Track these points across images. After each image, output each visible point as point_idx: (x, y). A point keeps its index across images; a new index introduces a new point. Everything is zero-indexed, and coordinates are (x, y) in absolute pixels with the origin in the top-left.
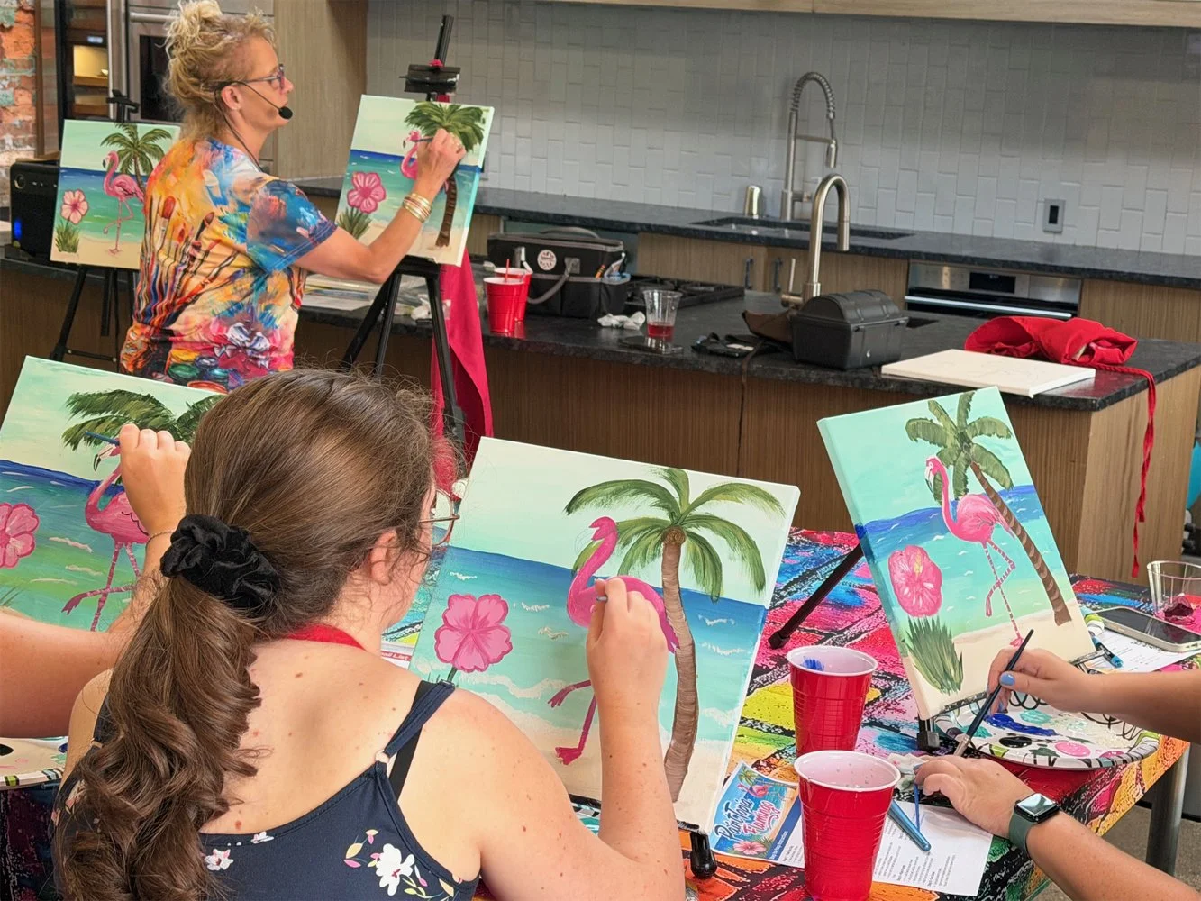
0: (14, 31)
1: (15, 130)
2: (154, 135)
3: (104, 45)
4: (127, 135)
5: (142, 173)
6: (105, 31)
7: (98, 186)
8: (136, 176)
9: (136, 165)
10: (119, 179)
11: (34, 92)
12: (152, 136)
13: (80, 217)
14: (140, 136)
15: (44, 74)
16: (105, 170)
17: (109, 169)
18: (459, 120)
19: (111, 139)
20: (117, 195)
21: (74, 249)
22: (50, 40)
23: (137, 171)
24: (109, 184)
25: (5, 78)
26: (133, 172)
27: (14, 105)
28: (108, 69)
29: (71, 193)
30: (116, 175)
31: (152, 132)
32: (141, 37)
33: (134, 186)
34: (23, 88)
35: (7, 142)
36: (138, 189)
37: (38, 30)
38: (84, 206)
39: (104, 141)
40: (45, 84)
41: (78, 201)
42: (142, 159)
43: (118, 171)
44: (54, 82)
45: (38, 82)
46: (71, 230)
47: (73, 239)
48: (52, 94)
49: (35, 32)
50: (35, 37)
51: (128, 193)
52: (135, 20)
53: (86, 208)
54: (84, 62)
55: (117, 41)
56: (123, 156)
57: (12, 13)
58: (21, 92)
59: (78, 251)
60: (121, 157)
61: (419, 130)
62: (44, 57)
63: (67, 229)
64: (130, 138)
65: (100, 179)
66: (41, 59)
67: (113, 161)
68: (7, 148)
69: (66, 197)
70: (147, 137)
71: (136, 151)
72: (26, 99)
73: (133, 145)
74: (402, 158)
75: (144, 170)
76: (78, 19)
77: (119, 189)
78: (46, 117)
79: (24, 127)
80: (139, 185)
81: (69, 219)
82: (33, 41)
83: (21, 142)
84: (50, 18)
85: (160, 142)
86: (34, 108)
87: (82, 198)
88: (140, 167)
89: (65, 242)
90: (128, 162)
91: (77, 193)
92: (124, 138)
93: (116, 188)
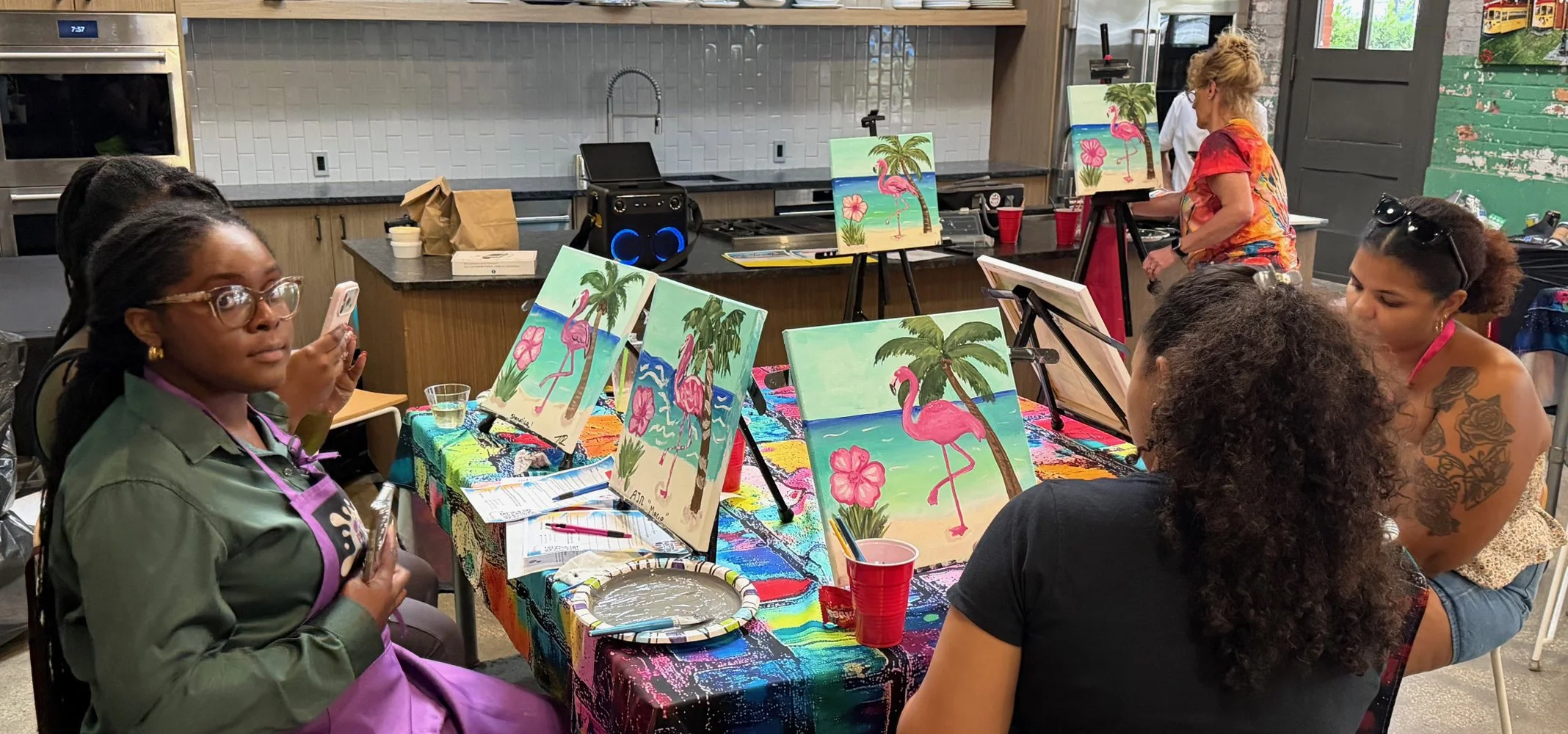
4: (890, 145)
5: (910, 172)
7: (875, 188)
8: (905, 175)
9: (902, 167)
10: (890, 180)
13: (861, 215)
14: (902, 145)
16: (877, 175)
17: (880, 173)
18: (1138, 94)
19: (876, 150)
20: (892, 193)
21: (862, 241)
23: (905, 171)
24: (882, 185)
26: (902, 173)
29: (850, 198)
30: (888, 176)
31: (912, 139)
33: (905, 184)
36: (909, 185)
38: (863, 207)
39: (871, 152)
41: (857, 203)
42: (907, 161)
43: (888, 173)
46: (856, 227)
47: (859, 234)
51: (901, 190)
53: (866, 207)
59: (866, 242)
60: (889, 163)
61: (1115, 104)
63: (850, 228)
64: (893, 147)
67: (882, 167)
70: (907, 145)
71: (900, 156)
73: (897, 152)
74: (1109, 125)
75: (912, 169)
77: (892, 188)
80: (909, 182)
81: (850, 218)
85: (921, 146)
87: (860, 200)
88: (907, 168)
89: (852, 237)
90: (896, 165)
91: (855, 197)
92: (889, 148)
93: (890, 187)
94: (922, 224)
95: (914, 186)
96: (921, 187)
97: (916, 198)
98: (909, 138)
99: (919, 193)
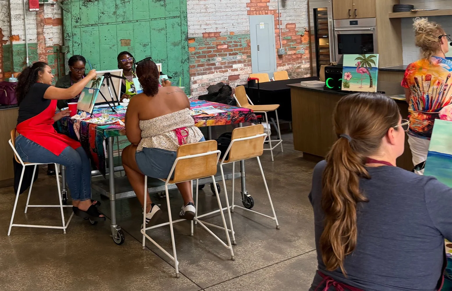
0: (304, 36)
1: (305, 59)
2: (371, 57)
3: (328, 37)
5: (368, 67)
6: (328, 34)
8: (366, 68)
9: (366, 65)
10: (361, 69)
11: (309, 50)
12: (370, 57)
14: (366, 58)
15: (312, 45)
16: (356, 66)
19: (358, 59)
22: (313, 38)
23: (366, 66)
24: (357, 70)
25: (302, 47)
26: (365, 67)
27: (305, 53)
28: (329, 43)
30: (360, 67)
32: (338, 35)
33: (365, 70)
34: (306, 49)
35: (303, 62)
37: (310, 35)
40: (312, 48)
41: (349, 75)
42: (367, 63)
44: (315, 47)
45: (310, 47)
48: (314, 50)
49: (309, 36)
50: (309, 37)
51: (364, 72)
52: (336, 31)
54: (321, 42)
55: (331, 36)
56: (362, 63)
57: (304, 32)
58: (306, 50)
60: (361, 63)
62: (312, 41)
63: (346, 82)
65: (355, 69)
66: (311, 42)
67: (359, 64)
68: (303, 63)
69: (345, 74)
71: (365, 61)
72: (307, 52)
73: (364, 60)
75: (369, 66)
76: (320, 32)
78: (312, 56)
79: (307, 59)
80: (367, 70)
81: (346, 79)
82: (308, 38)
83: (306, 62)
84: (313, 32)
85: (373, 58)
86: (309, 54)
88: (367, 65)
89: (346, 85)
90: (363, 64)
91: (348, 73)
92: (362, 58)
93: (360, 71)
94: (369, 84)
95: (368, 71)
96: (370, 72)
97: (369, 75)
98: (370, 55)
99: (370, 74)
